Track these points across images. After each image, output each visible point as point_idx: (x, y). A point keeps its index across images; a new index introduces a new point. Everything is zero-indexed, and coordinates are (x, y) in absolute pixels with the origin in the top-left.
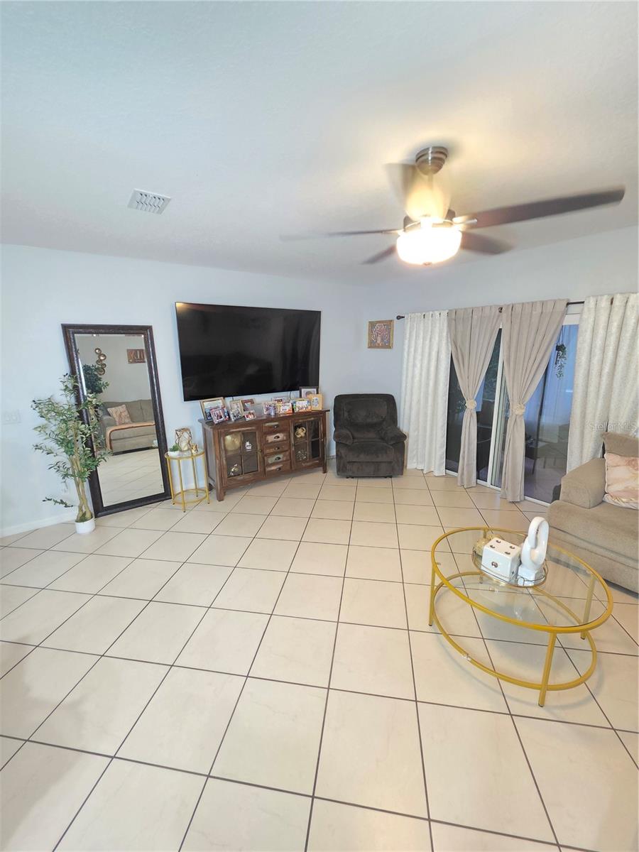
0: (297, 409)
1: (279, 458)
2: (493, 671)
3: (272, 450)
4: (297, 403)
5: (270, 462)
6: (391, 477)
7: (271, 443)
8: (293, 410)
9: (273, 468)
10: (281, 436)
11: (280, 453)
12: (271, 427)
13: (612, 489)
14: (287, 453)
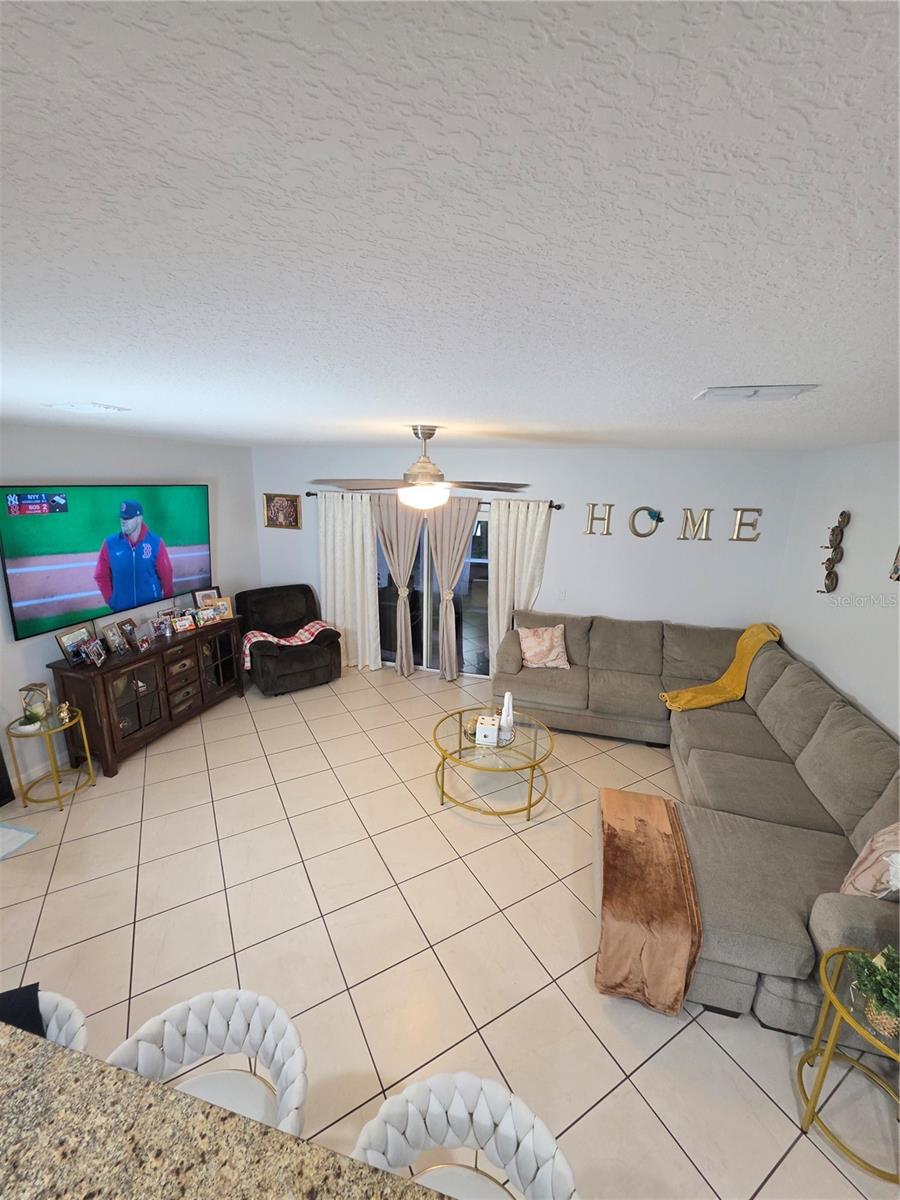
0: (202, 623)
1: (188, 693)
2: (493, 813)
3: (178, 685)
4: (200, 613)
5: (177, 702)
6: (327, 683)
7: (177, 674)
8: (196, 625)
9: (182, 708)
10: (188, 662)
11: (188, 685)
12: (172, 654)
13: (528, 655)
14: (197, 683)
